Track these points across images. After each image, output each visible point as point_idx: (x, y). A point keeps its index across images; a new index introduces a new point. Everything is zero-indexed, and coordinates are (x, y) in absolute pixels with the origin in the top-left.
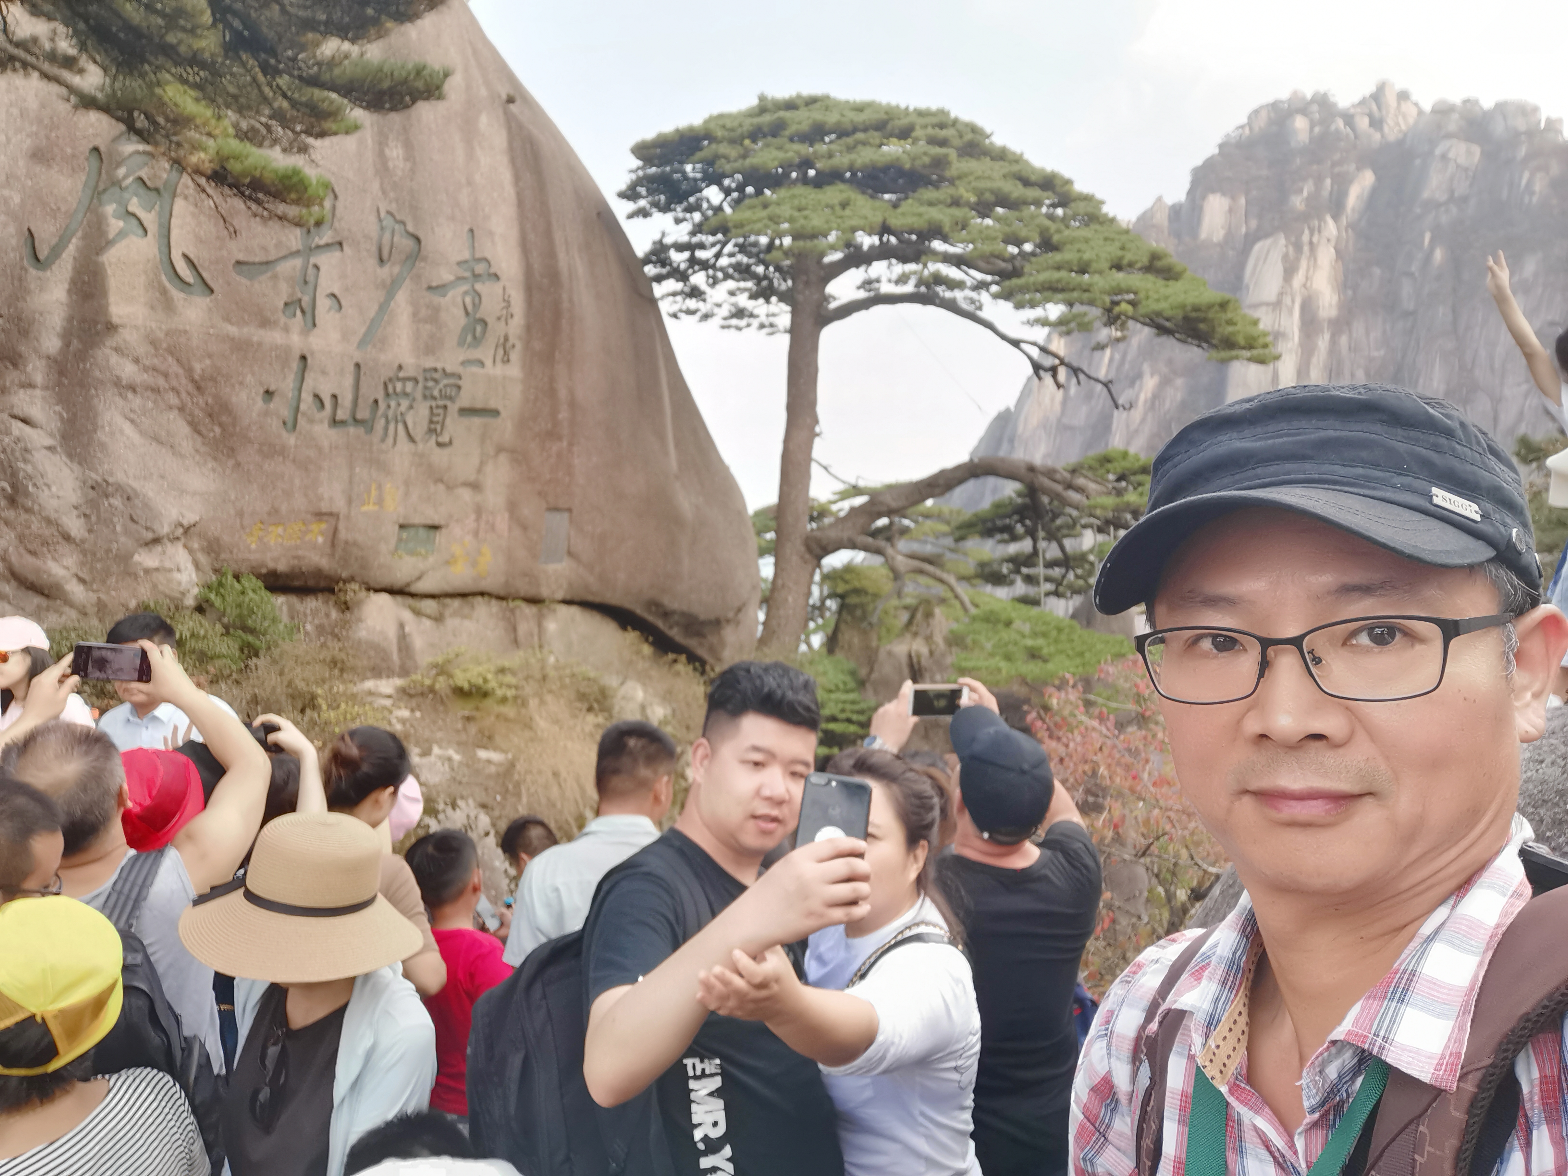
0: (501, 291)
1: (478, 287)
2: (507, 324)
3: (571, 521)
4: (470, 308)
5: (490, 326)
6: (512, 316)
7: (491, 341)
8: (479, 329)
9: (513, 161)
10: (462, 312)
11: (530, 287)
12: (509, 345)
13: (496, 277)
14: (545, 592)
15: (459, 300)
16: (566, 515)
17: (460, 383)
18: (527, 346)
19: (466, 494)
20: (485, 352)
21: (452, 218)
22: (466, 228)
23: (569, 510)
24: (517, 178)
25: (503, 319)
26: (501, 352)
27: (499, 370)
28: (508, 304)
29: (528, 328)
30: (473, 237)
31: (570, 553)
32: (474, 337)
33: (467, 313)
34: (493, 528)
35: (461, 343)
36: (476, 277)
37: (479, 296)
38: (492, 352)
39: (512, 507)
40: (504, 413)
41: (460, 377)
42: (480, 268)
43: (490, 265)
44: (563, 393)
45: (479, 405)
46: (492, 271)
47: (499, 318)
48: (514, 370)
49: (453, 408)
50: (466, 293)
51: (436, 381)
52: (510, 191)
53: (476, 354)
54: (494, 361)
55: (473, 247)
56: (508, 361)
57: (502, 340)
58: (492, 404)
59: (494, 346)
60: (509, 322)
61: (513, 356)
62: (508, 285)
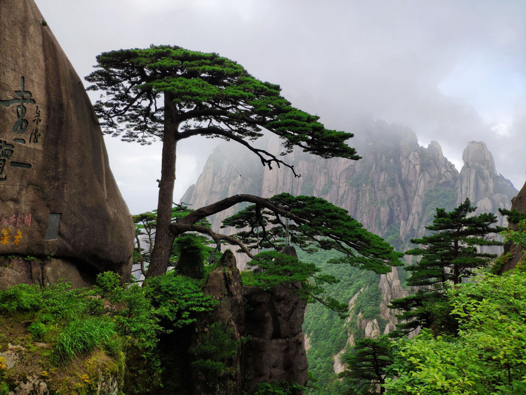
0: (36, 108)
1: (25, 104)
2: (37, 124)
3: (61, 219)
4: (20, 113)
5: (29, 124)
6: (40, 121)
7: (30, 131)
8: (24, 124)
9: (44, 51)
10: (16, 115)
11: (49, 108)
12: (37, 134)
13: (34, 101)
14: (46, 252)
15: (15, 109)
16: (59, 216)
17: (13, 149)
18: (46, 136)
19: (11, 205)
20: (26, 137)
21: (14, 70)
22: (21, 76)
23: (61, 214)
24: (46, 59)
25: (36, 121)
26: (33, 137)
27: (32, 146)
28: (38, 114)
29: (47, 127)
30: (24, 81)
31: (60, 234)
32: (21, 128)
33: (19, 116)
34: (23, 222)
35: (15, 130)
36: (24, 99)
37: (25, 108)
38: (29, 137)
39: (33, 211)
40: (33, 167)
41: (13, 147)
42: (26, 95)
43: (31, 96)
44: (61, 160)
45: (21, 161)
46: (32, 98)
47: (34, 121)
48: (39, 147)
49: (8, 161)
50: (19, 106)
51: (1, 147)
52: (42, 63)
53: (23, 136)
54: (30, 141)
55: (24, 86)
56: (37, 142)
57: (34, 131)
58: (28, 161)
59: (30, 133)
60: (39, 123)
61: (39, 140)
62: (39, 106)
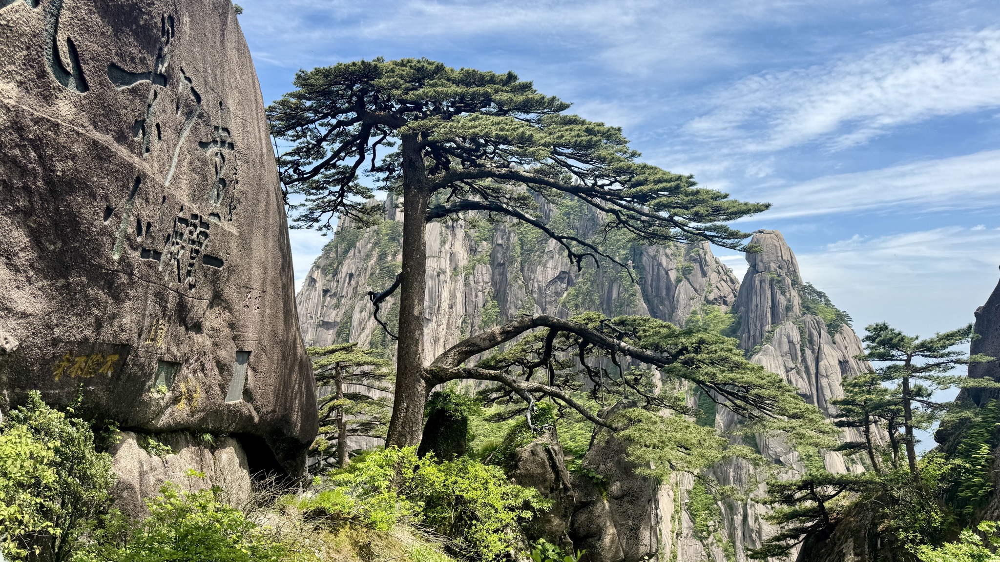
0: (233, 160)
1: (223, 151)
2: (234, 188)
3: (249, 362)
4: (218, 167)
5: (227, 187)
6: (238, 182)
7: (225, 200)
8: (221, 187)
9: (240, 58)
10: (214, 170)
13: (233, 147)
15: (213, 158)
16: (246, 356)
17: (208, 231)
18: (242, 209)
19: (195, 336)
20: (222, 210)
21: (213, 89)
22: (219, 100)
23: (250, 353)
26: (228, 211)
27: (226, 226)
28: (237, 171)
29: (244, 195)
30: (222, 109)
31: (246, 391)
32: (218, 195)
33: (217, 171)
37: (223, 158)
38: (225, 209)
39: (216, 349)
40: (225, 265)
41: (208, 228)
42: (225, 136)
43: (230, 135)
45: (215, 254)
46: (230, 141)
47: (231, 183)
48: (234, 229)
49: (201, 253)
50: (217, 154)
51: (195, 226)
52: (239, 80)
53: (218, 209)
54: (225, 216)
55: (222, 118)
56: (232, 220)
57: (230, 201)
58: (221, 254)
59: (226, 205)
60: (236, 186)
61: (234, 217)
62: (238, 155)
